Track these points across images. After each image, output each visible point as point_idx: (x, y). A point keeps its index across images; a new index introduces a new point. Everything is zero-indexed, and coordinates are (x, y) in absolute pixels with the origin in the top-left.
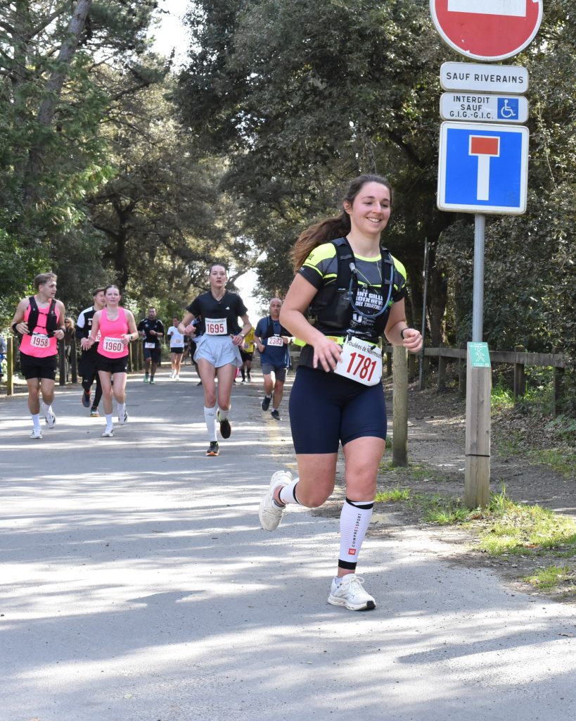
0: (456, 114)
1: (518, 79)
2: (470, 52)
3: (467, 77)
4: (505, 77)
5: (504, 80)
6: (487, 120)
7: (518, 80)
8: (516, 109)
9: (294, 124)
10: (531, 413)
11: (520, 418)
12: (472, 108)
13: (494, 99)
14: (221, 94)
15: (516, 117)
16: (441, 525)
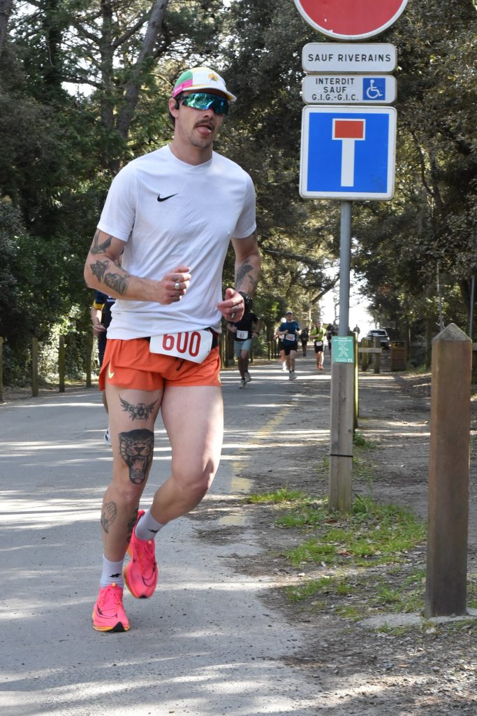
0: (318, 97)
1: (384, 56)
2: (334, 31)
3: (330, 58)
4: (371, 56)
5: (370, 59)
6: (352, 102)
7: (385, 58)
8: (382, 89)
12: (335, 90)
13: (359, 80)
14: (258, 92)
15: (383, 98)
16: (288, 528)
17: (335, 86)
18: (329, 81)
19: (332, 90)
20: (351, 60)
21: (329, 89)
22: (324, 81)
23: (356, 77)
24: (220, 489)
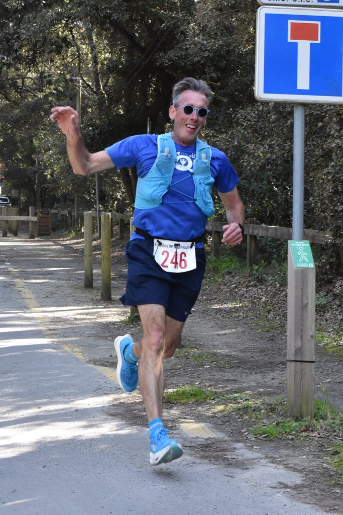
6: (306, 3)
9: (35, 18)
10: (266, 281)
11: (256, 286)
24: (106, 382)
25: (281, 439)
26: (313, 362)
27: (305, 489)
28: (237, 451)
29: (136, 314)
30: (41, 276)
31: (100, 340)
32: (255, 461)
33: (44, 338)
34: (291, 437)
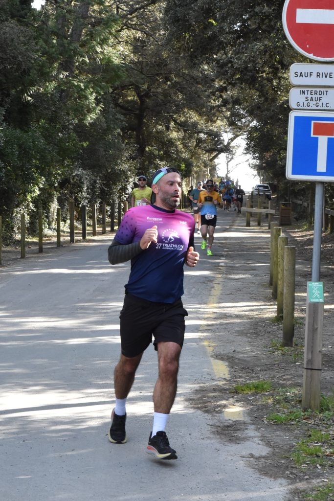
0: (301, 104)
2: (314, 55)
6: (326, 108)
16: (277, 425)
17: (314, 96)
18: (309, 92)
19: (312, 99)
20: (326, 77)
21: (309, 99)
22: (306, 92)
23: (330, 90)
24: (208, 374)
25: (285, 424)
26: (321, 370)
27: (263, 460)
28: (246, 431)
29: (281, 315)
30: (244, 272)
31: (240, 337)
32: (250, 439)
33: (197, 332)
34: (293, 423)
